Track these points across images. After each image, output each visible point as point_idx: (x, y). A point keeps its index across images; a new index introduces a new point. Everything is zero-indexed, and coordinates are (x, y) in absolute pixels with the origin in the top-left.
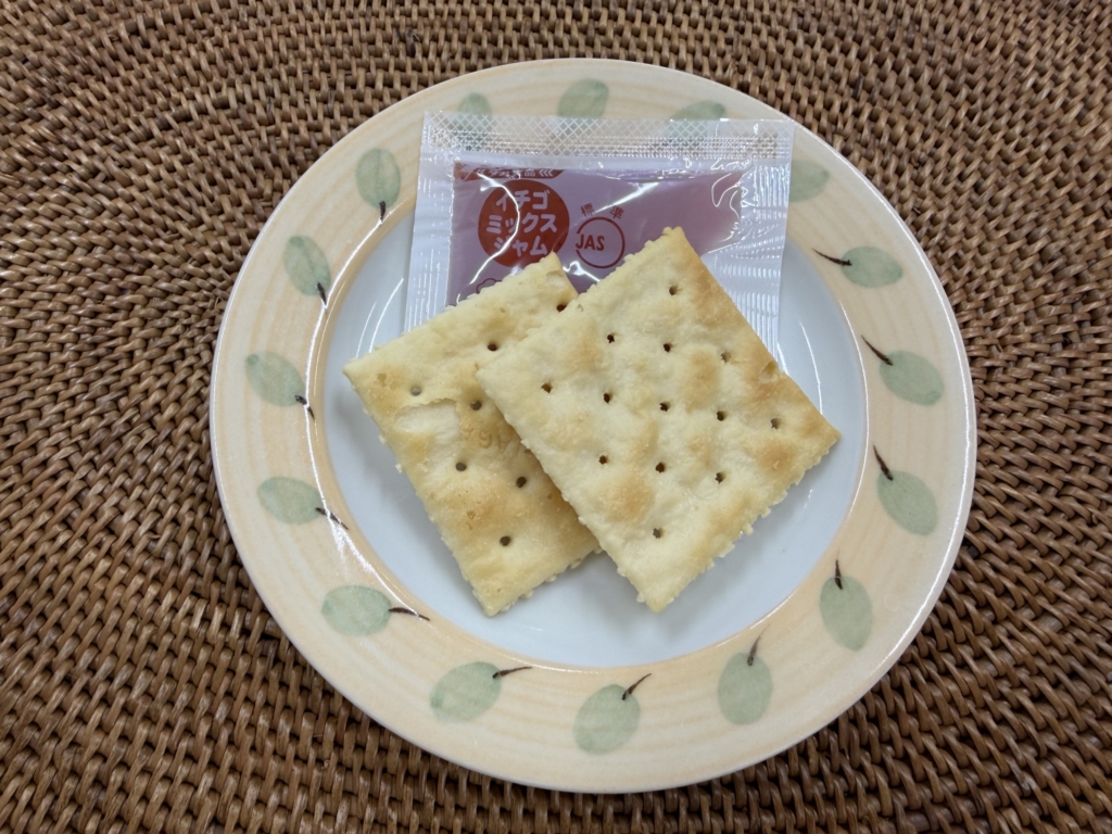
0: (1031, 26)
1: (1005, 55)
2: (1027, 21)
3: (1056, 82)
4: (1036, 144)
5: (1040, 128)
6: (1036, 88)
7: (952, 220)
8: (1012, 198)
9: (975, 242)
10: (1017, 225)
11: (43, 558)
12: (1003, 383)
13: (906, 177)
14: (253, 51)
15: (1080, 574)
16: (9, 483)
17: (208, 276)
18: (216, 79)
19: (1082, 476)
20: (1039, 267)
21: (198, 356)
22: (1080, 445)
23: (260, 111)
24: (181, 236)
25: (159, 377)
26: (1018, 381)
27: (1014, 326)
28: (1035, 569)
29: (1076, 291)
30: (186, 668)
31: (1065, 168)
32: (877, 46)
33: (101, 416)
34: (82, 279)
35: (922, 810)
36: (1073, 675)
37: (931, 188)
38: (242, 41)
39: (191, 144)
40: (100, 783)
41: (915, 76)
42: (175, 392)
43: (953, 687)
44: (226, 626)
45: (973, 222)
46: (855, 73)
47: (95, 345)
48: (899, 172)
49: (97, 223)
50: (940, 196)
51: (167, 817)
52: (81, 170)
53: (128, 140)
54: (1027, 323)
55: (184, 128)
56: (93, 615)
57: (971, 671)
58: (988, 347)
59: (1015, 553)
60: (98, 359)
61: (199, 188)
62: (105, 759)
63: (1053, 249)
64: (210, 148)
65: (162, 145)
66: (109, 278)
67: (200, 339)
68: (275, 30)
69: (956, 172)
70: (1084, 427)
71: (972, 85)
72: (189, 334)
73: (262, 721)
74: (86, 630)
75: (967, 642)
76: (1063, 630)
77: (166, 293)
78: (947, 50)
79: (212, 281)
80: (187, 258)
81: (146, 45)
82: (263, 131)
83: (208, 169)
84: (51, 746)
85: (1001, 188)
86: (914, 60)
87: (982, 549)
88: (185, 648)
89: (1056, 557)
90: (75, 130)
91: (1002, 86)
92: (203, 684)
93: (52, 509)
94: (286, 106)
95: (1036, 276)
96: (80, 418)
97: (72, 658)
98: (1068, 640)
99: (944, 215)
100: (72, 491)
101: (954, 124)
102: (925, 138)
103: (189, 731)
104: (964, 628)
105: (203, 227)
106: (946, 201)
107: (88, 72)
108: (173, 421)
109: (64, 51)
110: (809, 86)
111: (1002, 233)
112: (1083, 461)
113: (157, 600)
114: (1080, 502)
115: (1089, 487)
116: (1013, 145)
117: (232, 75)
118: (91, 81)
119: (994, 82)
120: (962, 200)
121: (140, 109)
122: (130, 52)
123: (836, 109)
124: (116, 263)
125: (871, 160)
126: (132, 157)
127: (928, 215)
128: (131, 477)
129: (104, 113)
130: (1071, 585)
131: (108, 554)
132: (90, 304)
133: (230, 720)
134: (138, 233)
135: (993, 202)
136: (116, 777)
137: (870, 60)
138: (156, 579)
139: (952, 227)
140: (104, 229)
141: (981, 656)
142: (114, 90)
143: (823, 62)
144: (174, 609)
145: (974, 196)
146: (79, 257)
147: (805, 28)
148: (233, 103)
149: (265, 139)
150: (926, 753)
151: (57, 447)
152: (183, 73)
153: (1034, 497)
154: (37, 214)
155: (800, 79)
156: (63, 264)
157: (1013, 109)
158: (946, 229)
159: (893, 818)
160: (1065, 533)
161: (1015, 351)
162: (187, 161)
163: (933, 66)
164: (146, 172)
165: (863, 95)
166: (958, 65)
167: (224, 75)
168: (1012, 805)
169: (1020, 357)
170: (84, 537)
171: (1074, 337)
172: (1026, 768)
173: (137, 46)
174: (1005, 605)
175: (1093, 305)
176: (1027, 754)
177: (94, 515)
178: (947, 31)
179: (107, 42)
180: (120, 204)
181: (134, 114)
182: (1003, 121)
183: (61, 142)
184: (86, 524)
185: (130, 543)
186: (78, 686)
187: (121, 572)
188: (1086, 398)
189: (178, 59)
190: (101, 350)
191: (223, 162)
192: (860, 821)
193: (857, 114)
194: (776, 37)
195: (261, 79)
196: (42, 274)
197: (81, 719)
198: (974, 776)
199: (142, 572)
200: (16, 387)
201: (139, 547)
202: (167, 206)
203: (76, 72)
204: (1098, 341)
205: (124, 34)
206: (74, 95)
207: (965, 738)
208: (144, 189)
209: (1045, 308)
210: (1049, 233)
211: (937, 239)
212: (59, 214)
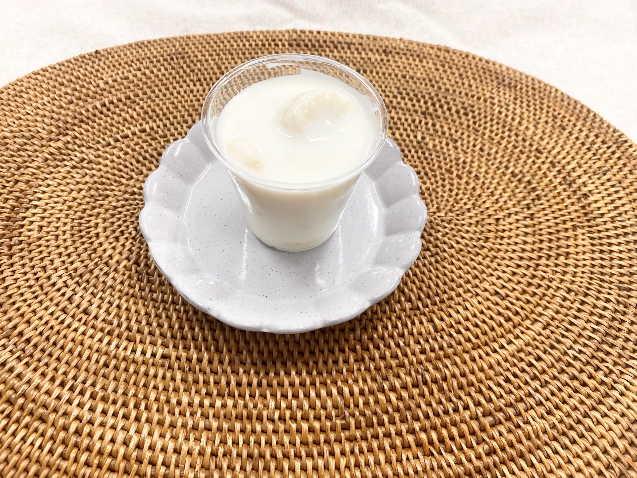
0: (494, 91)
1: (485, 101)
2: (492, 89)
3: (508, 110)
4: (503, 132)
5: (504, 127)
6: (500, 112)
7: (472, 162)
8: (497, 152)
9: (483, 170)
10: (501, 163)
11: (52, 328)
12: (504, 225)
13: (451, 147)
14: (157, 109)
15: (549, 303)
16: (36, 294)
17: (135, 199)
18: (140, 121)
19: (543, 261)
20: (512, 179)
21: (130, 233)
22: (541, 249)
23: (160, 132)
24: (123, 184)
25: (111, 243)
26: (510, 224)
27: (505, 202)
28: (528, 302)
29: (529, 187)
30: (123, 374)
31: (517, 141)
32: (431, 98)
33: (82, 262)
34: (75, 204)
35: (490, 414)
36: (553, 347)
37: (462, 150)
38: (152, 107)
39: (128, 146)
40: (78, 432)
41: (449, 109)
42: (119, 249)
43: (499, 357)
44: (144, 353)
45: (481, 163)
46: (424, 109)
47: (80, 231)
48: (447, 144)
49: (83, 180)
50: (466, 153)
51: (113, 446)
52: (77, 159)
53: (99, 146)
54: (511, 200)
55: (126, 141)
56: (76, 353)
57: (506, 349)
58: (495, 211)
59: (519, 296)
60: (82, 237)
61: (131, 164)
62: (81, 421)
63: (517, 171)
64: (137, 148)
65: (114, 147)
66: (88, 203)
67: (131, 226)
68: (167, 102)
69: (471, 144)
70: (541, 241)
71: (473, 112)
72: (125, 224)
73: (163, 397)
74: (73, 360)
75: (503, 336)
76: (544, 328)
77: (115, 208)
78: (461, 100)
79: (137, 201)
80: (126, 192)
81: (109, 110)
82: (162, 140)
83: (136, 156)
84: (52, 417)
85: (491, 149)
86: (448, 103)
87: (504, 295)
88: (123, 365)
89: (537, 296)
90: (75, 143)
91: (485, 112)
92: (132, 381)
93: (57, 305)
94: (172, 130)
95: (512, 182)
96: (72, 263)
97: (65, 373)
98: (548, 332)
99: (468, 160)
100: (67, 296)
101: (468, 126)
102: (457, 131)
103: (125, 405)
104: (499, 330)
105: (133, 180)
106: (469, 155)
107: (82, 121)
108: (118, 262)
109: (71, 114)
110: (405, 114)
111: (495, 166)
112: (543, 255)
113: (109, 344)
114: (545, 272)
115: (548, 266)
116: (494, 133)
117: (148, 119)
118: (83, 125)
119: (482, 111)
120: (476, 154)
121: (105, 134)
122: (101, 113)
123: (417, 122)
124: (92, 196)
125: (434, 140)
126: (100, 153)
127: (461, 160)
128: (96, 288)
129: (88, 136)
130: (546, 308)
131: (85, 324)
132: (79, 214)
133: (146, 398)
134: (103, 183)
135: (489, 154)
136: (87, 429)
137: (429, 104)
138: (110, 333)
139: (473, 165)
140: (87, 183)
141: (510, 342)
142: (93, 128)
143: (409, 106)
144: (117, 347)
145: (481, 153)
146: (74, 194)
147: (401, 93)
148: (148, 130)
149: (162, 143)
150: (490, 388)
151: (60, 277)
152: (125, 120)
153: (525, 272)
154: (55, 178)
155: (400, 112)
156: (66, 198)
157: (492, 120)
158: (470, 165)
159: (477, 419)
160: (540, 286)
161: (508, 211)
162: (126, 154)
163: (456, 105)
164: (107, 159)
165: (428, 117)
166: (466, 105)
167: (144, 119)
168: (532, 408)
169: (510, 214)
170: (73, 316)
171: (531, 205)
172: (537, 390)
173: (104, 110)
174: (516, 319)
175: (538, 192)
176: (536, 384)
177: (78, 306)
178: (460, 93)
179: (91, 109)
180: (94, 172)
181: (102, 136)
182: (488, 125)
183: (68, 148)
184: (75, 310)
185: (96, 318)
186: (68, 386)
187: (91, 331)
188: (541, 230)
189: (123, 114)
190: (83, 234)
191: (143, 153)
192: (462, 422)
193: (426, 124)
194: (388, 97)
195: (161, 120)
196: (56, 202)
197: (69, 402)
198: (513, 396)
199: (102, 330)
200: (41, 252)
201: (100, 319)
202: (116, 172)
203: (76, 121)
204: (542, 207)
205: (99, 106)
206: (74, 130)
207: (507, 380)
208: (106, 166)
209: (517, 195)
210: (514, 165)
211: (466, 169)
212: (65, 178)
